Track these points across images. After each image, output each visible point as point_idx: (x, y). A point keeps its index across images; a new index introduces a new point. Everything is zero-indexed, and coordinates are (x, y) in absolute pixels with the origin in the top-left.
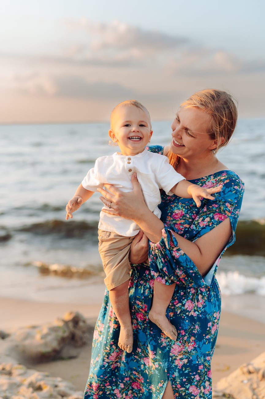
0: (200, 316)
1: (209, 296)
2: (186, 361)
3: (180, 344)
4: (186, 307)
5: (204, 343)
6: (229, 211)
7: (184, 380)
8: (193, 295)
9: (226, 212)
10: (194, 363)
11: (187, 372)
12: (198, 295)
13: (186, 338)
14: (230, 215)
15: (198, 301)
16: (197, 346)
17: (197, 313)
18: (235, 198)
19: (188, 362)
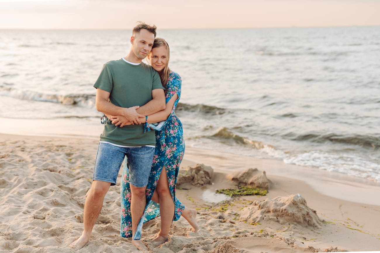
0: (177, 136)
1: (179, 128)
2: (172, 155)
3: (170, 149)
4: (171, 133)
5: (180, 147)
6: (176, 90)
7: (171, 163)
8: (173, 127)
9: (175, 90)
10: (175, 155)
11: (172, 159)
12: (175, 127)
13: (172, 146)
14: (177, 91)
15: (175, 129)
16: (177, 149)
17: (175, 134)
18: (178, 84)
19: (173, 155)
